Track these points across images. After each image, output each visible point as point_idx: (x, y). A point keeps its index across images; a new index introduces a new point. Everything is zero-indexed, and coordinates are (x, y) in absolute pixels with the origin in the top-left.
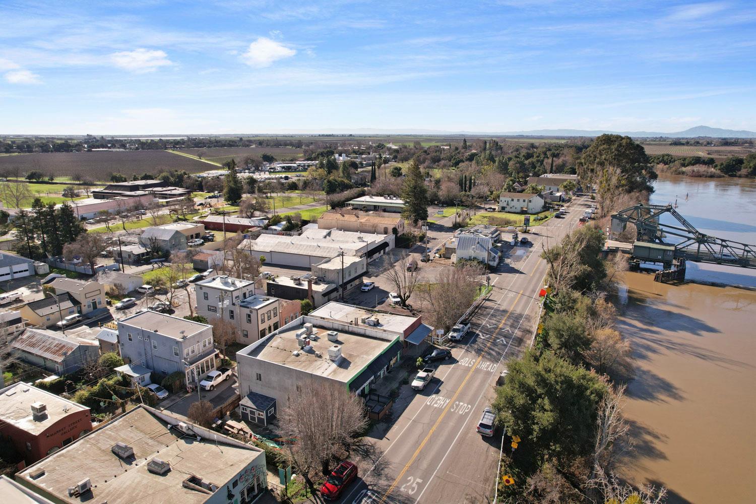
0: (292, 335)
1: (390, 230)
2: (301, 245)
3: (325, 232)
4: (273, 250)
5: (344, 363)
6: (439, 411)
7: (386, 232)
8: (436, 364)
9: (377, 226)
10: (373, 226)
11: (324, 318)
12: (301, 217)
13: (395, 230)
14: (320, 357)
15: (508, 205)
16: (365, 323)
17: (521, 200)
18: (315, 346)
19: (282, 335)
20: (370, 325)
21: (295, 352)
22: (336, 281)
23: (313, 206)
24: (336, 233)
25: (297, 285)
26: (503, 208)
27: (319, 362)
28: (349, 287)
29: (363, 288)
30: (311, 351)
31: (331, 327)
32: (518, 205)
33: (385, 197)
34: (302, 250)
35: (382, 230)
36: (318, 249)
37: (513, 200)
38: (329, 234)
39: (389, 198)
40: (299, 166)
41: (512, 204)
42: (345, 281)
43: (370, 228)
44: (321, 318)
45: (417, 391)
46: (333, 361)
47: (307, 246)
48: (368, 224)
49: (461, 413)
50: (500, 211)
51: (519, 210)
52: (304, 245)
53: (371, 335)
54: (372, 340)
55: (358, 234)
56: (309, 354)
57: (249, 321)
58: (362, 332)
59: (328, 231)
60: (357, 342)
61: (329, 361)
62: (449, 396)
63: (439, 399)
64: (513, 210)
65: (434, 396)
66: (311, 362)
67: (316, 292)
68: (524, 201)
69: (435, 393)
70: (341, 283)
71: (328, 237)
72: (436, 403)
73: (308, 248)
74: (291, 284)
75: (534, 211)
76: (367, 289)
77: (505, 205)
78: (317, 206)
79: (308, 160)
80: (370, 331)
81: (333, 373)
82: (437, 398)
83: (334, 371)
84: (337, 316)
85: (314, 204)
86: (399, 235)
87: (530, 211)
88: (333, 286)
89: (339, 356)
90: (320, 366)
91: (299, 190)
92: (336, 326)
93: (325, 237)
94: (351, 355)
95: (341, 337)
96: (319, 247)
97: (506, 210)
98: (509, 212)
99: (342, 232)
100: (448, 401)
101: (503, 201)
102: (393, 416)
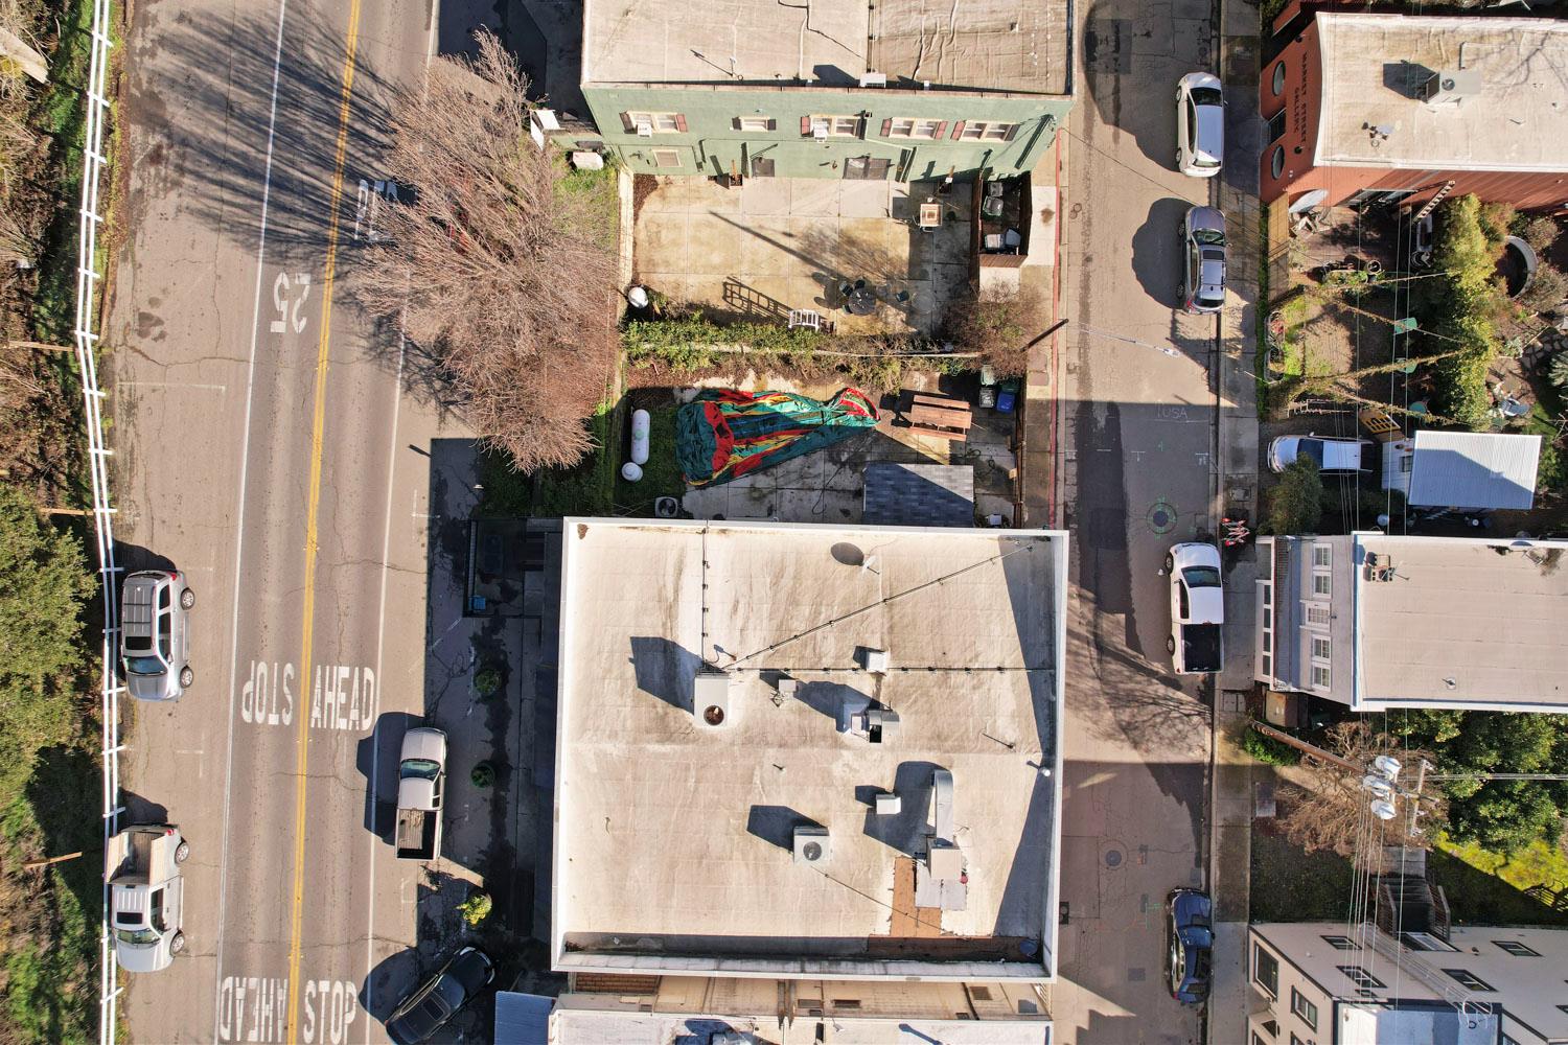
5: (662, 671)
6: (325, 652)
14: (772, 679)
30: (828, 701)
46: (708, 669)
56: (823, 678)
61: (722, 661)
83: (671, 613)
94: (663, 734)
102: (450, 567)
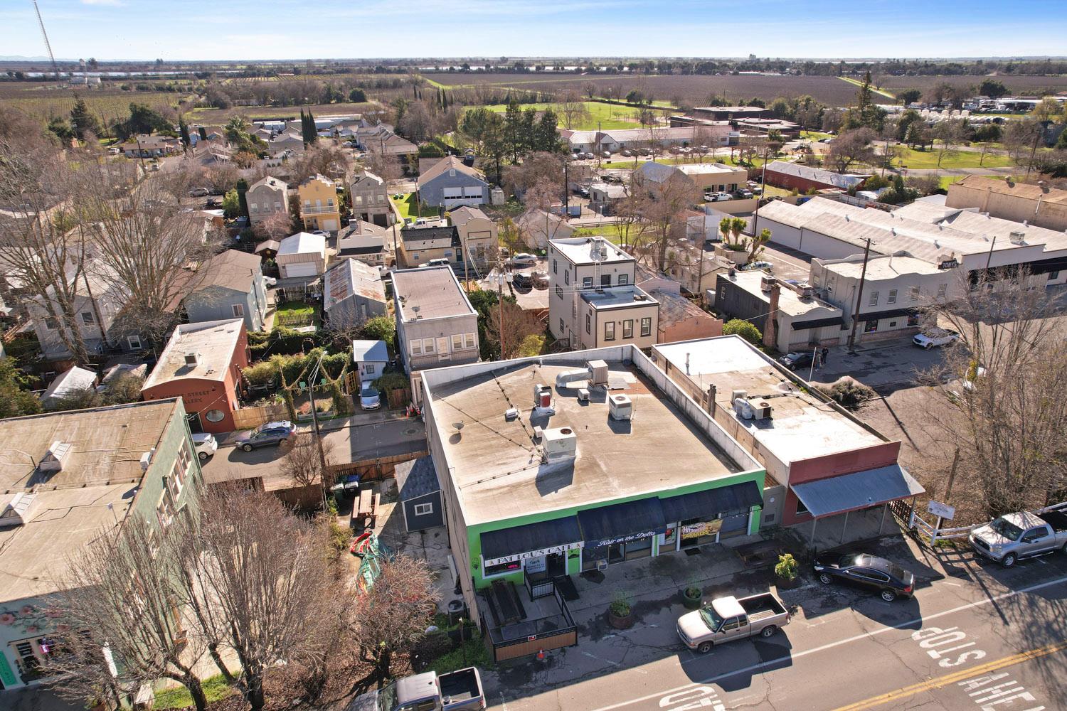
3: (950, 212)
4: (806, 226)
5: (555, 478)
8: (841, 594)
16: (733, 404)
20: (739, 415)
21: (516, 411)
24: (969, 218)
27: (521, 451)
28: (883, 325)
29: (922, 336)
36: (891, 238)
38: (952, 217)
44: (664, 362)
45: (679, 644)
46: (545, 462)
48: (1063, 208)
53: (716, 438)
56: (529, 425)
57: (589, 330)
58: (705, 423)
59: (958, 211)
61: (537, 458)
65: (707, 689)
66: (510, 444)
67: (781, 313)
69: (720, 683)
71: (943, 221)
80: (727, 429)
81: (505, 490)
88: (836, 312)
90: (511, 460)
93: (940, 221)
94: (592, 467)
96: (895, 234)
102: (543, 673)
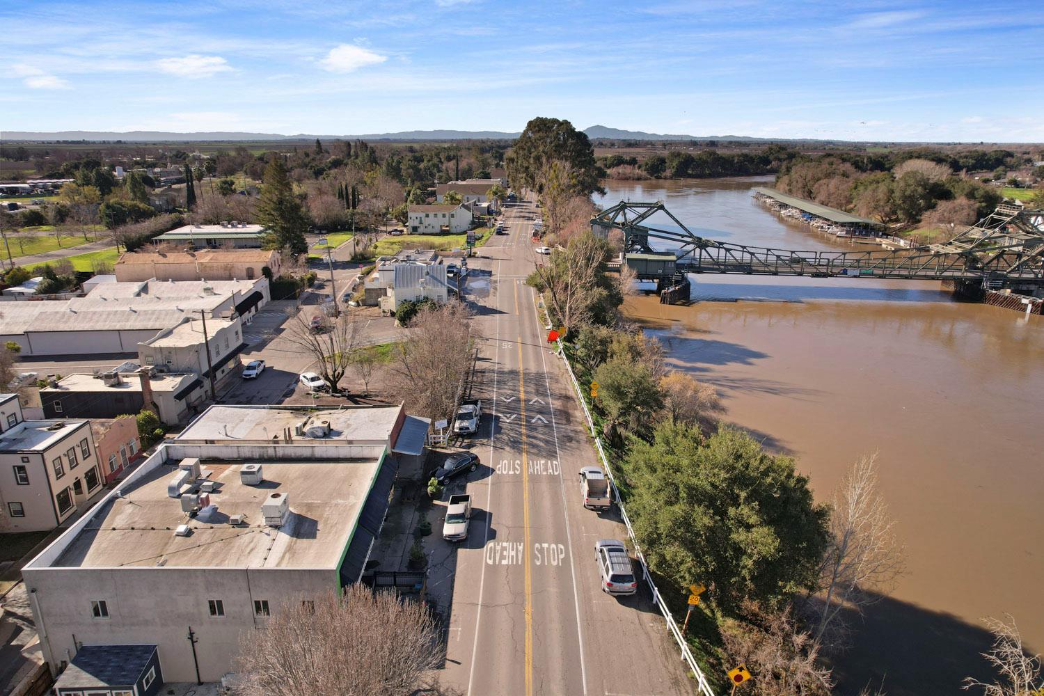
0: (157, 489)
1: (258, 271)
2: (94, 313)
3: (136, 287)
4: (31, 329)
5: (303, 527)
6: (516, 570)
7: (250, 276)
8: (459, 482)
9: (233, 267)
10: (226, 268)
11: (212, 442)
12: (72, 267)
13: (267, 272)
14: (243, 524)
15: (421, 223)
16: (303, 434)
17: (440, 215)
18: (221, 503)
19: (133, 496)
20: (317, 437)
21: (182, 528)
22: (196, 367)
23: (86, 249)
24: (156, 287)
25: (112, 386)
26: (415, 229)
27: (245, 537)
28: (219, 375)
29: (246, 372)
30: (217, 518)
31: (235, 456)
32: (436, 222)
33: (223, 225)
34: (97, 321)
35: (244, 273)
36: (134, 316)
37: (427, 216)
38: (145, 289)
39: (230, 226)
40: (34, 187)
41: (427, 221)
42: (213, 364)
43: (221, 272)
44: (206, 442)
45: (456, 543)
46: (277, 527)
47: (109, 314)
48: (215, 265)
49: (555, 563)
50: (411, 234)
51: (437, 230)
52: (101, 314)
53: (325, 455)
54: (331, 465)
55: (202, 284)
56: (215, 526)
57: (25, 480)
58: (306, 453)
59: (141, 284)
60: (306, 477)
61: (268, 530)
62: (517, 538)
63: (504, 549)
64: (429, 230)
65: (490, 544)
66: (227, 541)
67: (160, 394)
68: (444, 216)
69: (489, 539)
70: (205, 368)
71: (143, 294)
72: (502, 557)
73: (111, 316)
74: (100, 386)
75: (459, 230)
76: (253, 373)
77: (416, 224)
78: (95, 249)
79: (50, 177)
80: (322, 448)
81: (287, 556)
82: (498, 548)
83: (290, 549)
84: (241, 433)
85: (87, 245)
86: (274, 278)
87: (453, 230)
88: (193, 377)
89: (287, 515)
90: (252, 545)
91: (50, 225)
92: (246, 453)
93: (138, 295)
94: (310, 507)
95: (270, 472)
96: (135, 312)
97: (420, 230)
98: (424, 234)
99: (169, 283)
100: (521, 548)
101: (414, 218)
